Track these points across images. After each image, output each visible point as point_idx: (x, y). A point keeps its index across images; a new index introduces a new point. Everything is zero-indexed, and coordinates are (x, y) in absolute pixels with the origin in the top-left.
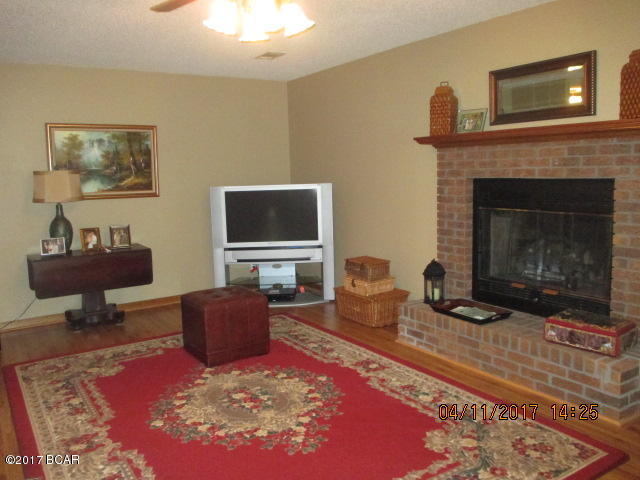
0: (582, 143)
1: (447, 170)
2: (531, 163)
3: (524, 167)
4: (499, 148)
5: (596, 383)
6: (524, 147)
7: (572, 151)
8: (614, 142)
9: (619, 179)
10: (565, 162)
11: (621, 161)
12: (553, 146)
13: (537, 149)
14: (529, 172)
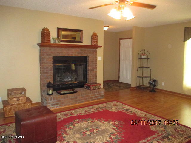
0: (83, 49)
1: (45, 54)
2: (72, 53)
3: (70, 54)
4: (64, 49)
5: (101, 94)
6: (70, 49)
7: (81, 50)
8: (88, 49)
9: (90, 56)
10: (80, 53)
11: (90, 53)
12: (77, 49)
13: (74, 49)
14: (71, 55)
